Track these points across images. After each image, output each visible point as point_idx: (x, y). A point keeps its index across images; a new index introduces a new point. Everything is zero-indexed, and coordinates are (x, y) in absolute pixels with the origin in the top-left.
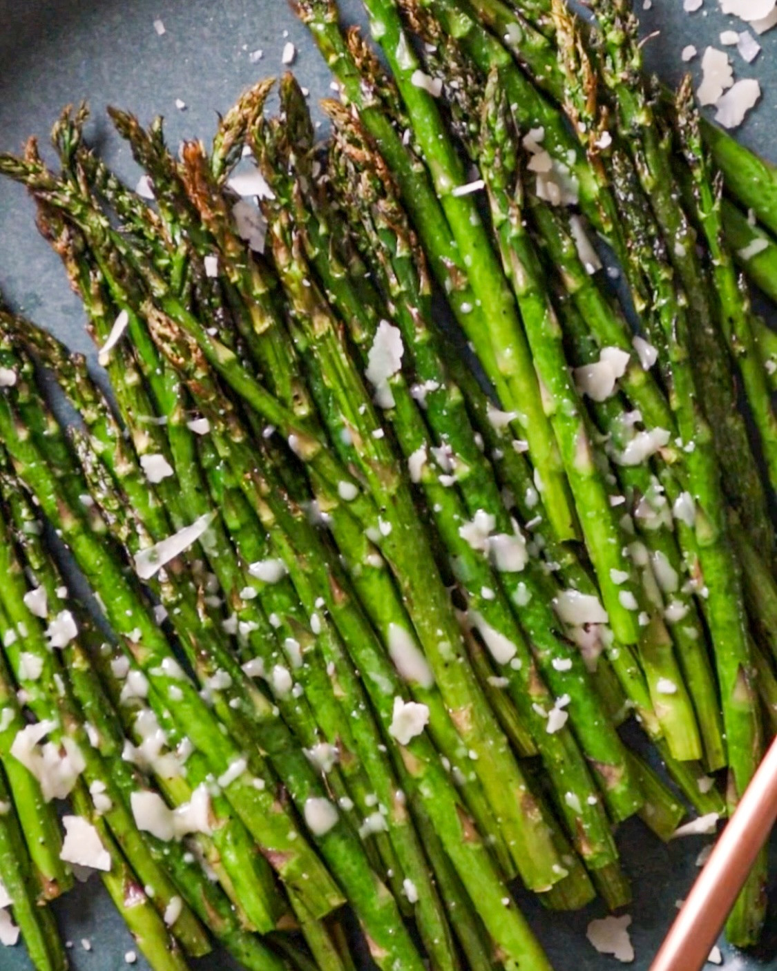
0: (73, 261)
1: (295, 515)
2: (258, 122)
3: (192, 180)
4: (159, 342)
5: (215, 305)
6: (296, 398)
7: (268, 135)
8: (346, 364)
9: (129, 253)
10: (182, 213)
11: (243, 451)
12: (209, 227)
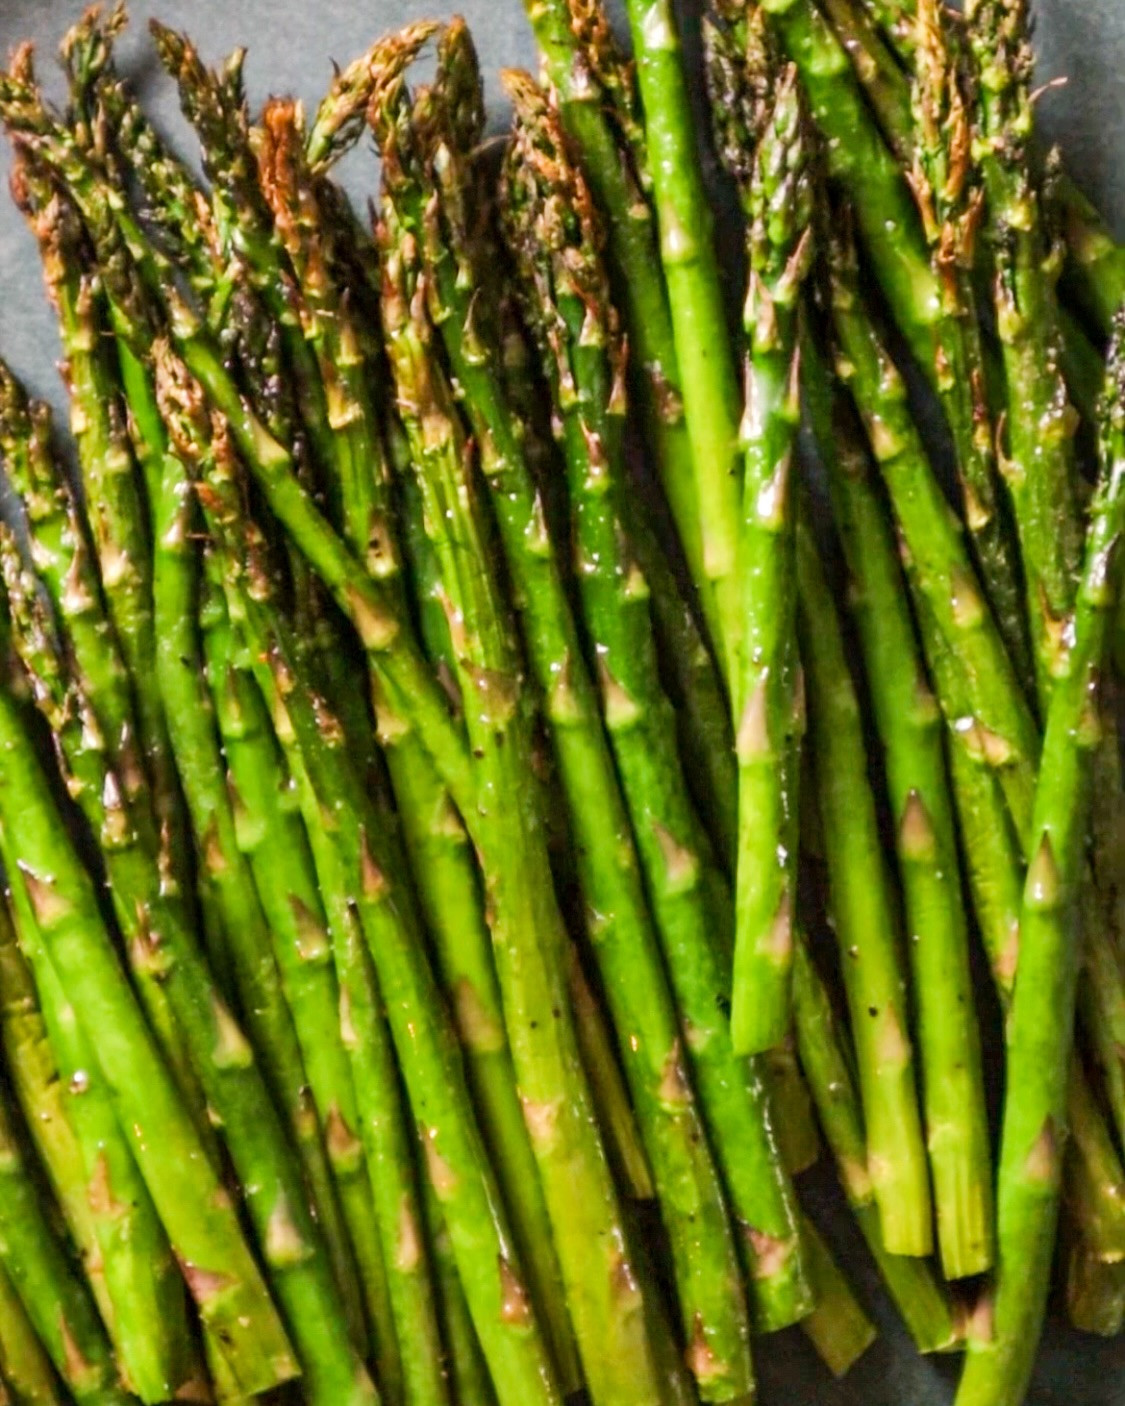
0: (57, 254)
1: (325, 737)
2: (389, 87)
3: (272, 160)
4: (165, 409)
5: (267, 370)
6: (375, 544)
7: (403, 109)
8: (464, 503)
9: (148, 259)
10: (243, 211)
11: (261, 615)
12: (284, 241)
